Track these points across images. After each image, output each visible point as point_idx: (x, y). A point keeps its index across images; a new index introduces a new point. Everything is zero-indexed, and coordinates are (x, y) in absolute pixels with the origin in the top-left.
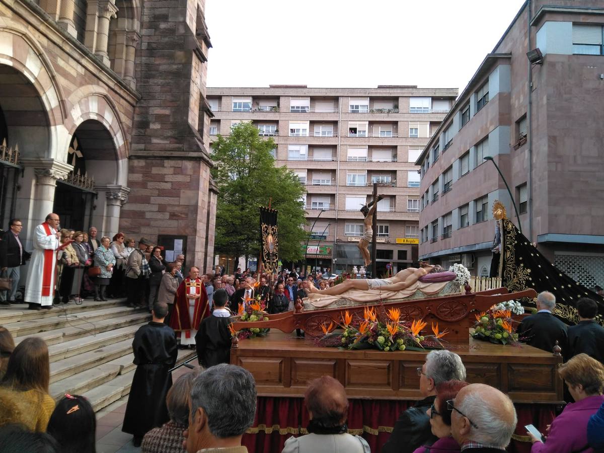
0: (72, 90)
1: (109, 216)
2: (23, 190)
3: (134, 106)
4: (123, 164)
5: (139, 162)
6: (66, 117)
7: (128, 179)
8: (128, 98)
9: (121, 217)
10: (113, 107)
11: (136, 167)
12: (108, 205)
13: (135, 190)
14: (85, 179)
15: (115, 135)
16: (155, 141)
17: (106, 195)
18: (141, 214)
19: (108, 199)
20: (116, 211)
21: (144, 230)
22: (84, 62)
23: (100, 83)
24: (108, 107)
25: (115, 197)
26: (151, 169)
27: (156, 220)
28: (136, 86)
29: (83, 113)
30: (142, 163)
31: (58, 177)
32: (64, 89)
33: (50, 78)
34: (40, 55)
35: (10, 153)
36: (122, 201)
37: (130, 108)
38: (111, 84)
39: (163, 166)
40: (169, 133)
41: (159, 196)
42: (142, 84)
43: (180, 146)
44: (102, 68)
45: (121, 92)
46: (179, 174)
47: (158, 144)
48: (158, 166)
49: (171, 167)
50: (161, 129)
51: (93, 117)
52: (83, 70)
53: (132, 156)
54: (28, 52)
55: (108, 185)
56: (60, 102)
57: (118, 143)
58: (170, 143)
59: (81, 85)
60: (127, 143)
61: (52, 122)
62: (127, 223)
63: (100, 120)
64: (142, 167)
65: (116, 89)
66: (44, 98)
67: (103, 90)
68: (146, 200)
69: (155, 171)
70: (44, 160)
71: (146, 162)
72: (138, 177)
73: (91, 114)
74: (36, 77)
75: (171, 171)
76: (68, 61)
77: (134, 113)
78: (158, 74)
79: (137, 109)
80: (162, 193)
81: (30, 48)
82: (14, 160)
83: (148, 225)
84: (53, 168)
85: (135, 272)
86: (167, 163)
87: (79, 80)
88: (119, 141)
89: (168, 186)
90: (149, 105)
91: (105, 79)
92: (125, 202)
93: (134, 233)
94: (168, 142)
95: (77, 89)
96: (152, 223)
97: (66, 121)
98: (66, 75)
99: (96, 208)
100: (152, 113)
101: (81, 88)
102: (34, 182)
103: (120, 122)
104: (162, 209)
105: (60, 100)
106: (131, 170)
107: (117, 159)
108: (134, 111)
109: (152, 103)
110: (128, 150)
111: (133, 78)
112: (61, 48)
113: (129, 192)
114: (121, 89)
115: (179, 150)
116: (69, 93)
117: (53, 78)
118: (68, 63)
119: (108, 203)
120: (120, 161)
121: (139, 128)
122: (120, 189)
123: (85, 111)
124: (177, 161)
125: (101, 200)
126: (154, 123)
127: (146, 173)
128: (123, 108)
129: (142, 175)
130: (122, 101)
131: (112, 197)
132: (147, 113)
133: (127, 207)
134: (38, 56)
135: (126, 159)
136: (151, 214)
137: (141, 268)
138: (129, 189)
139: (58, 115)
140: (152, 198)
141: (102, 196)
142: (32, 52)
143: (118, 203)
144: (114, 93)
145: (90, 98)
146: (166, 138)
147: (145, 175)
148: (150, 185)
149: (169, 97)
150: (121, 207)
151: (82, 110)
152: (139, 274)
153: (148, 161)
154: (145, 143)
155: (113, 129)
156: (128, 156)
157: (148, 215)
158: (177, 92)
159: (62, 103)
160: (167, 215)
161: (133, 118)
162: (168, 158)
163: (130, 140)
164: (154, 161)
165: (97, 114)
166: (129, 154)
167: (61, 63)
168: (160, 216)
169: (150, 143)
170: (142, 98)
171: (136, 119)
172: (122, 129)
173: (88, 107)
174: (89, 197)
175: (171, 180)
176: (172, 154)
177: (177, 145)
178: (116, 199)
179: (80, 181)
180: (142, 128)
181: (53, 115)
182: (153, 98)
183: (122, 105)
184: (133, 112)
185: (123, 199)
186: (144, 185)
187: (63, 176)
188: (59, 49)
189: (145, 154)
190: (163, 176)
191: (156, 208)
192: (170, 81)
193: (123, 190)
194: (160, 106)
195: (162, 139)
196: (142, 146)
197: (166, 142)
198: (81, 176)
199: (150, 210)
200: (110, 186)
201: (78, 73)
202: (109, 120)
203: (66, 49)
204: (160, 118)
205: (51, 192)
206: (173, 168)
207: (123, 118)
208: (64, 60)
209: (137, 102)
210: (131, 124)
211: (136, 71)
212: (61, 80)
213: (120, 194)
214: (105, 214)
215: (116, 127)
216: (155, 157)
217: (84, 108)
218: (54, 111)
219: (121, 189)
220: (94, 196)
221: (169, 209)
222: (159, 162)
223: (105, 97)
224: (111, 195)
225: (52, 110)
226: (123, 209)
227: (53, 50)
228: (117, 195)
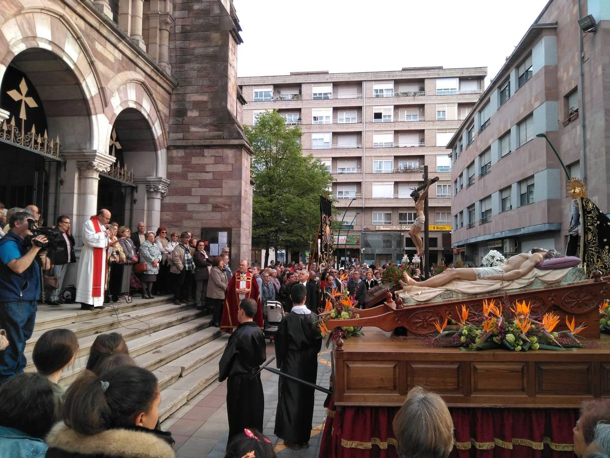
0: (111, 76)
1: (150, 210)
2: (66, 185)
3: (170, 94)
4: (162, 154)
5: (177, 152)
6: (106, 106)
7: (167, 170)
8: (165, 85)
9: (162, 210)
10: (150, 95)
11: (175, 158)
12: (148, 198)
13: (175, 181)
14: (124, 171)
15: (153, 124)
16: (193, 129)
17: (147, 188)
18: (183, 207)
19: (149, 192)
20: (157, 204)
21: (186, 223)
22: (121, 46)
23: (137, 68)
24: (145, 94)
25: (156, 189)
26: (191, 159)
27: (198, 212)
28: (172, 72)
29: (122, 101)
30: (181, 153)
31: (101, 170)
32: (103, 75)
33: (89, 64)
34: (78, 39)
35: (52, 145)
36: (162, 194)
37: (166, 96)
38: (148, 70)
39: (203, 156)
40: (208, 121)
41: (200, 187)
42: (178, 70)
43: (221, 133)
44: (139, 52)
45: (158, 79)
46: (220, 163)
47: (197, 132)
48: (198, 156)
49: (211, 156)
50: (199, 116)
51: (132, 105)
52: (121, 55)
53: (170, 146)
54: (66, 35)
55: (147, 178)
56: (100, 90)
57: (157, 133)
58: (210, 131)
59: (119, 71)
60: (165, 132)
61: (93, 111)
62: (168, 216)
63: (139, 108)
64: (181, 157)
65: (153, 75)
66: (84, 85)
67: (140, 77)
68: (187, 192)
69: (195, 160)
70: (87, 152)
71: (185, 153)
72: (177, 168)
73: (130, 102)
74: (76, 62)
75: (212, 160)
76: (106, 45)
77: (170, 101)
78: (194, 59)
79: (173, 97)
80: (203, 184)
81: (68, 31)
82: (56, 153)
83: (191, 218)
84: (96, 160)
85: (178, 268)
86: (207, 152)
87: (117, 66)
88: (157, 131)
89: (209, 176)
90: (186, 92)
91: (141, 64)
92: (165, 194)
93: (176, 226)
94: (208, 130)
95: (115, 75)
96: (194, 216)
97: (106, 109)
98: (104, 60)
99: (137, 202)
100: (190, 100)
101: (119, 75)
102: (77, 176)
103: (158, 111)
104: (204, 200)
105: (99, 87)
106: (170, 161)
107: (156, 150)
108: (171, 98)
109: (189, 89)
110: (166, 139)
111: (168, 64)
112: (98, 31)
113: (169, 184)
114: (157, 75)
115: (219, 137)
116: (108, 80)
117: (92, 64)
118: (105, 48)
119: (148, 196)
120: (159, 152)
121: (177, 116)
122: (160, 181)
123: (124, 99)
124: (217, 150)
125: (141, 194)
126: (192, 110)
127: (186, 163)
128: (160, 95)
129: (181, 166)
130: (159, 88)
131: (152, 190)
132: (184, 100)
133: (167, 200)
134: (76, 40)
135: (165, 150)
136: (193, 206)
137: (184, 263)
138: (168, 181)
139: (98, 103)
140: (193, 190)
141: (142, 188)
142: (70, 35)
143: (159, 196)
144: (151, 80)
145: (128, 85)
146: (205, 126)
147: (185, 165)
148: (190, 175)
149: (206, 83)
150: (162, 200)
151: (121, 98)
152: (181, 269)
153: (187, 151)
154: (183, 132)
155: (151, 119)
156: (166, 146)
157: (190, 208)
158: (214, 76)
159: (102, 90)
160: (210, 207)
161: (170, 106)
162: (208, 147)
163: (167, 129)
164: (194, 151)
165: (135, 102)
166: (167, 144)
167: (99, 47)
168: (202, 208)
169: (188, 131)
170: (178, 84)
171: (173, 106)
172: (160, 118)
173: (126, 95)
174: (129, 190)
175: (212, 170)
176: (212, 142)
177: (217, 133)
178: (156, 191)
179: (120, 174)
180: (180, 116)
181: (94, 103)
182: (190, 84)
183: (159, 93)
184: (169, 99)
185: (163, 191)
186: (184, 176)
187: (106, 169)
188: (96, 32)
189: (184, 143)
190: (204, 166)
191: (197, 200)
192: (206, 65)
193: (164, 182)
194: (197, 92)
195: (200, 127)
196: (180, 135)
197: (205, 130)
198: (121, 168)
199: (191, 202)
200: (149, 178)
201: (116, 59)
202: (147, 108)
203: (103, 32)
204: (197, 105)
205: (94, 185)
206: (214, 157)
207: (161, 107)
208: (101, 45)
209: (173, 89)
210: (168, 113)
211: (171, 56)
212: (100, 67)
213: (160, 187)
214: (146, 208)
215: (154, 116)
216: (194, 146)
217: (122, 95)
218: (94, 99)
219: (161, 181)
220: (134, 189)
221: (211, 200)
222: (198, 151)
223: (143, 84)
224: (151, 188)
225: (92, 98)
226: (163, 202)
227: (91, 33)
228: (157, 187)
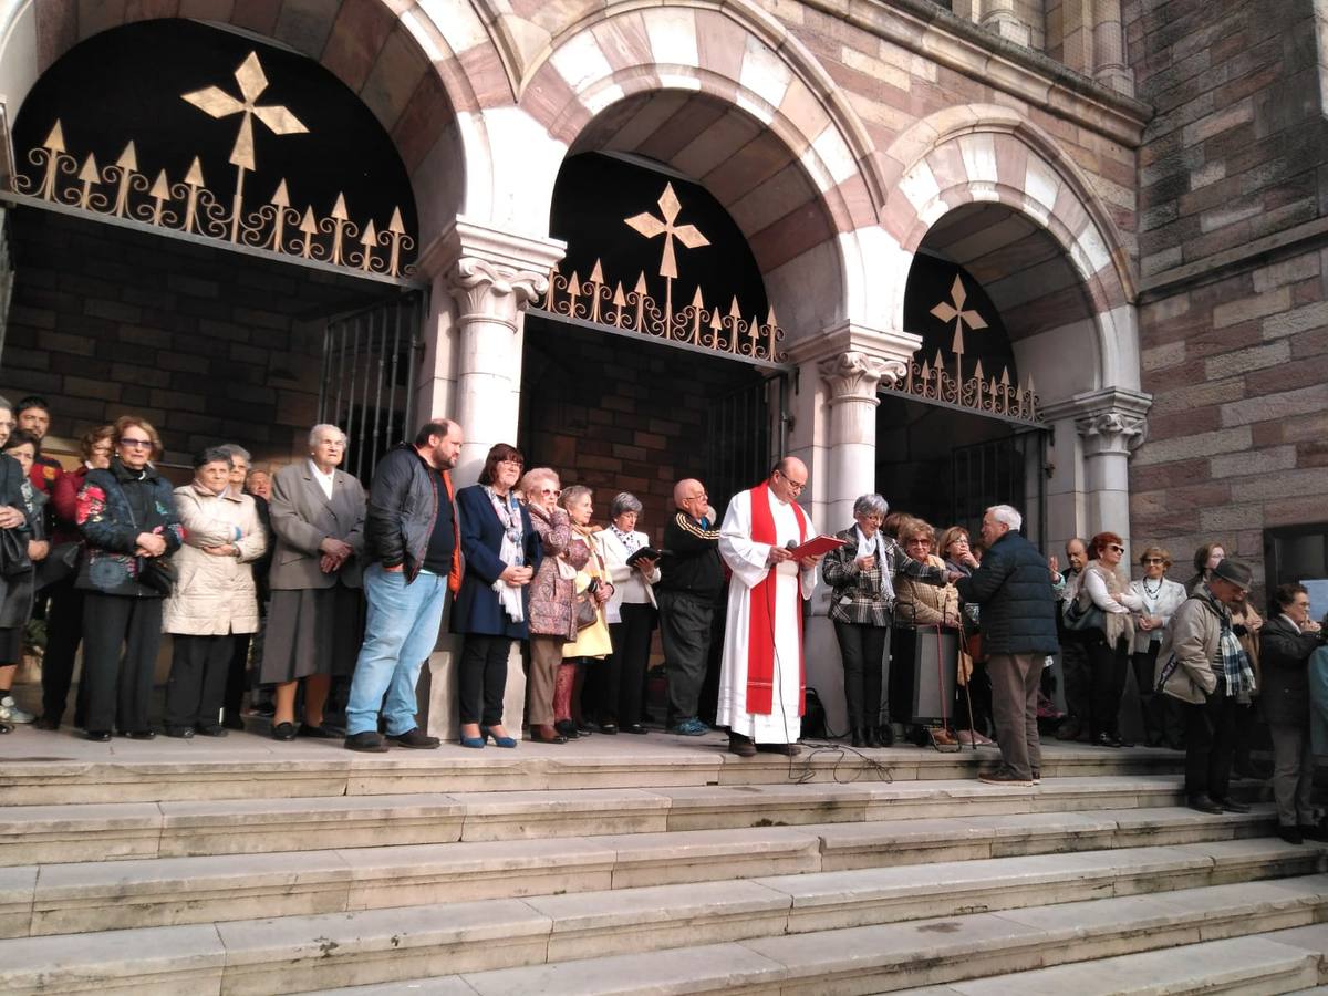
0: (899, 127)
1: (1093, 491)
2: (799, 428)
3: (1134, 148)
4: (1116, 327)
5: (1168, 306)
6: (882, 203)
7: (1142, 368)
8: (1108, 125)
9: (1134, 487)
10: (1051, 159)
11: (1161, 325)
12: (1086, 458)
13: (1167, 395)
14: (1001, 388)
15: (1074, 239)
16: (1211, 223)
17: (1078, 428)
18: (1196, 470)
19: (1086, 440)
20: (1115, 471)
21: (1211, 519)
22: (928, 43)
23: (998, 95)
24: (1033, 159)
25: (1103, 427)
26: (1212, 316)
27: (1249, 479)
28: (1136, 85)
29: (945, 186)
30: (1180, 305)
31: (876, 373)
32: (870, 127)
33: (822, 104)
34: (780, 48)
35: (754, 333)
36: (1131, 439)
37: (1121, 156)
38: (1036, 92)
39: (1252, 293)
40: (1260, 179)
41: (1248, 394)
42: (1153, 72)
43: (1305, 203)
44: (992, 48)
45: (1079, 111)
46: (1312, 301)
47: (1225, 227)
48: (1234, 299)
49: (1280, 287)
50: (1228, 176)
51: (982, 194)
52: (933, 68)
53: (1141, 294)
54: (745, 47)
55: (1076, 397)
56: (862, 165)
57: (1088, 262)
58: (1266, 210)
59: (929, 109)
60: (1121, 258)
61: (840, 221)
62: (1152, 505)
63: (1011, 200)
64: (1181, 318)
65: (1057, 102)
66: (808, 161)
67: (1006, 111)
68: (1207, 420)
69: (1224, 317)
70: (831, 330)
71: (1191, 301)
72: (1172, 353)
73: (976, 186)
74: (777, 107)
75: (1283, 298)
76: (878, 51)
77: (1138, 167)
78: (1196, 19)
79: (1146, 152)
80: (1258, 384)
81: (750, 36)
82: (767, 351)
83: (1224, 501)
84: (853, 347)
85: (1197, 682)
86: (1261, 279)
87: (918, 99)
88: (1090, 255)
89: (1278, 354)
90: (1180, 123)
91: (1007, 78)
92: (1141, 440)
93: (1180, 533)
94: (1259, 209)
95: (917, 122)
96: (1238, 491)
97: (887, 212)
98: (871, 89)
99: (1054, 473)
100: (1195, 142)
101: (926, 119)
102: (819, 400)
103: (1085, 198)
104: (1265, 437)
105: (858, 158)
106: (1148, 338)
107: (1092, 313)
108: (1137, 160)
109: (1189, 110)
110: (1128, 278)
111: (1122, 68)
112: (847, 20)
113: (1150, 408)
114: (1074, 100)
115: (1302, 218)
116: (886, 136)
117: (828, 102)
118: (877, 58)
119: (1085, 451)
120: (1105, 318)
121: (1159, 203)
122: (1111, 398)
123: (952, 181)
124: (1298, 260)
125: (1066, 449)
126: (1202, 168)
127: (1200, 336)
128: (1094, 156)
129: (1182, 344)
130: (1086, 137)
131: (1093, 431)
132: (1177, 149)
133: (1148, 456)
134: (776, 53)
135: (1128, 309)
136: (1230, 460)
137: (1217, 668)
138: (1147, 399)
139: (858, 199)
140: (1226, 409)
141: (1065, 431)
142: (756, 45)
143: (1118, 445)
144: (1052, 119)
145: (965, 143)
146: (1249, 199)
147: (1194, 340)
148: (1214, 366)
149: (1240, 67)
150: (1130, 459)
151: (939, 180)
152: (1211, 689)
153: (1198, 294)
154: (1181, 242)
155: (1062, 224)
156: (1130, 296)
157: (1219, 469)
158: (1266, 35)
159: (865, 162)
160: (1288, 456)
161: (1138, 182)
162: (1263, 260)
163: (1131, 249)
164: (1218, 288)
165: (997, 184)
166: (1133, 290)
167: (853, 59)
168: (1261, 462)
169: (1197, 234)
170: (1155, 112)
171: (1147, 179)
172: (1097, 218)
173: (960, 168)
174: (1032, 443)
175: (1286, 332)
176: (1275, 241)
177: (1293, 207)
178: (1108, 433)
180: (1167, 201)
181: (843, 202)
182: (1192, 94)
183: (1085, 151)
184: (1132, 164)
185: (1129, 431)
186: (1193, 373)
187: (895, 369)
188: (842, 25)
189: (1185, 273)
190: (1256, 325)
191: (1243, 440)
192: (1237, 16)
193: (1120, 400)
194: (1216, 109)
195: (1234, 208)
196: (1174, 254)
197: (1250, 211)
198: (987, 380)
199: (1222, 450)
200: (1082, 399)
201: (914, 80)
202: (1041, 195)
203: (861, 19)
204: (1219, 147)
205: (863, 419)
206: (1287, 290)
207: (1093, 183)
208: (862, 52)
209: (1142, 133)
210: (1133, 202)
211: (1130, 45)
212: (856, 106)
213: (1114, 417)
214: (1080, 485)
215: (1073, 213)
216: (1217, 273)
217: (945, 171)
218: (842, 191)
219: (1113, 399)
220: (1045, 436)
221: (1290, 431)
222: (1234, 283)
223: (1019, 132)
224: (1090, 425)
225: (837, 189)
226: (1135, 462)
227: (826, 31)
228: (1105, 420)
